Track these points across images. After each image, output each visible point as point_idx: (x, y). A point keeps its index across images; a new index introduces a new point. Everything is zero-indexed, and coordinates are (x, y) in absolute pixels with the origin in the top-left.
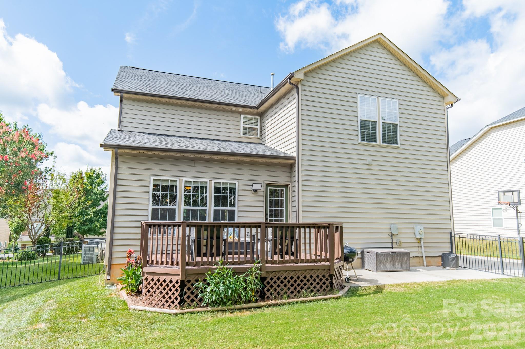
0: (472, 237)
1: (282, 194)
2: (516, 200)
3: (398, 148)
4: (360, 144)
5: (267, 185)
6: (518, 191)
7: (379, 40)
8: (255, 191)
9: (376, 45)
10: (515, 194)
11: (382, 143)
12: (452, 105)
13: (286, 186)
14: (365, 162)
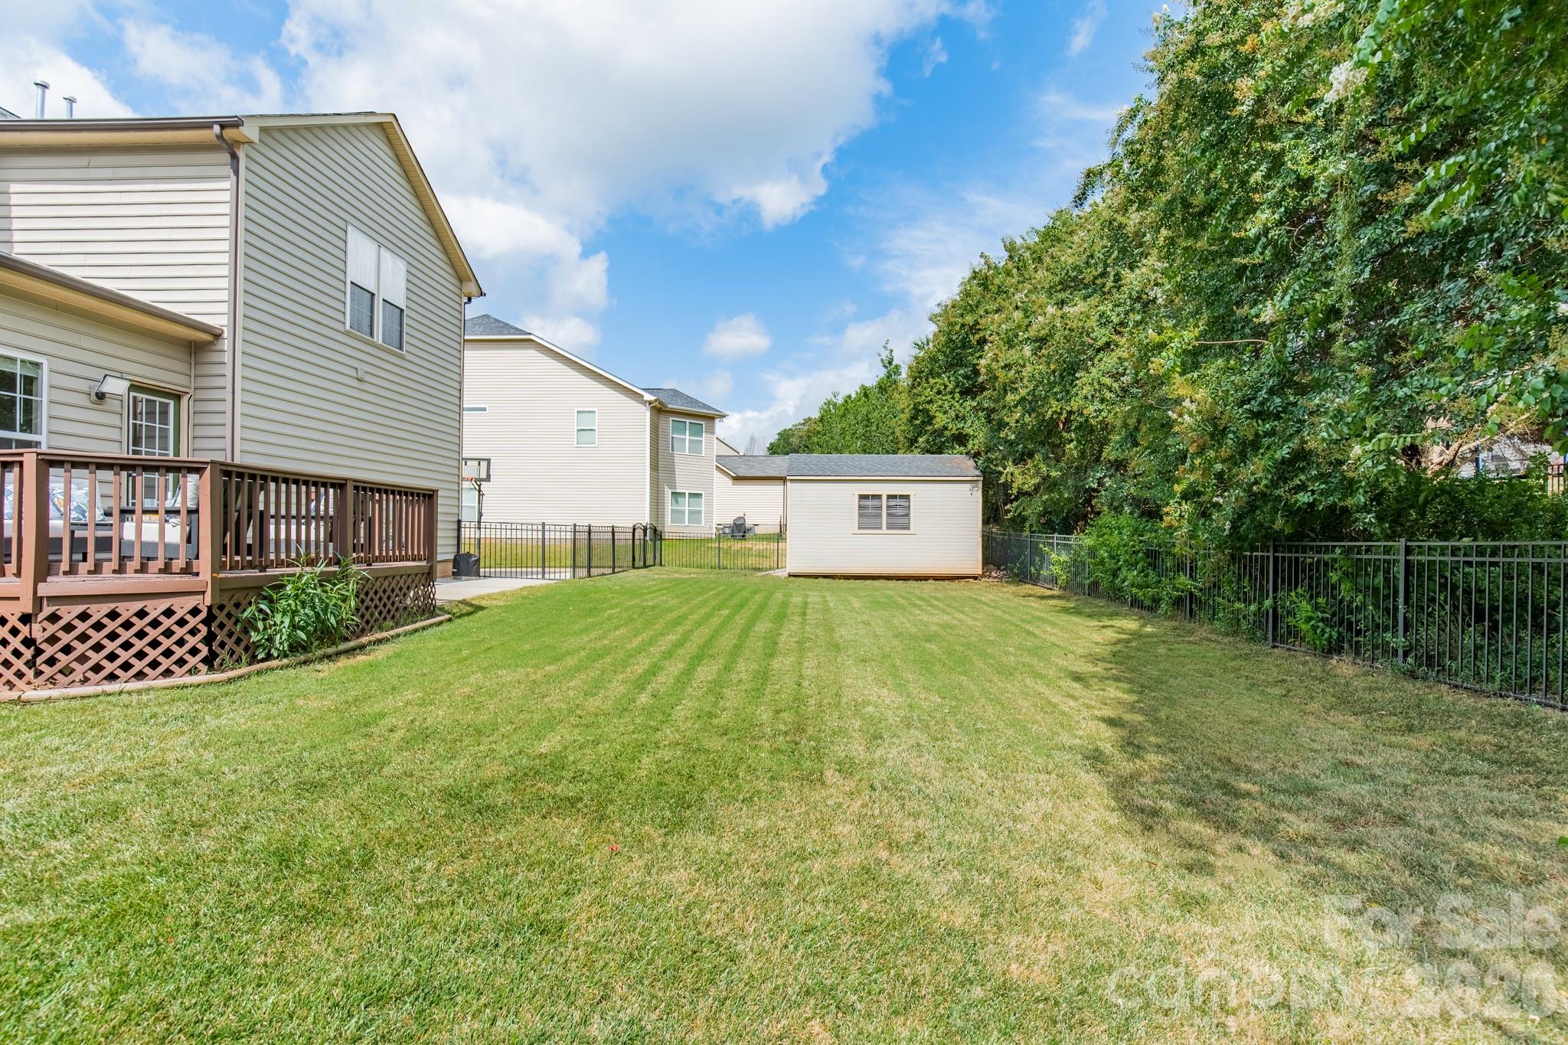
0: (498, 526)
1: (164, 413)
2: (483, 475)
3: (402, 357)
4: (347, 334)
5: (133, 387)
6: (489, 461)
7: (385, 126)
8: (101, 396)
9: (378, 132)
10: (484, 464)
11: (380, 342)
12: (470, 300)
13: (177, 397)
14: (353, 373)
